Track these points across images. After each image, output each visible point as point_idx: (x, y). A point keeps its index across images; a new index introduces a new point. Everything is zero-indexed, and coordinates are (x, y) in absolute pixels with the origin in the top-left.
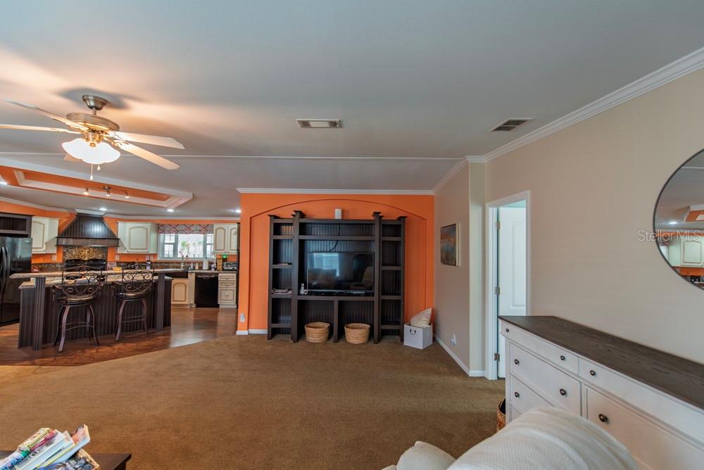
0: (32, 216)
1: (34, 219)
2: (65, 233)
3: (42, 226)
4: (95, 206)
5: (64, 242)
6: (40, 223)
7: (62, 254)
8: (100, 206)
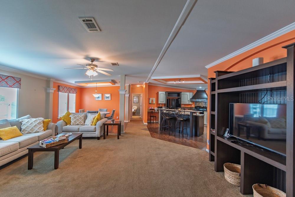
0: (181, 92)
1: (182, 93)
2: (194, 97)
3: (187, 95)
4: (198, 87)
5: (194, 100)
6: (186, 94)
7: (194, 104)
8: (199, 87)
